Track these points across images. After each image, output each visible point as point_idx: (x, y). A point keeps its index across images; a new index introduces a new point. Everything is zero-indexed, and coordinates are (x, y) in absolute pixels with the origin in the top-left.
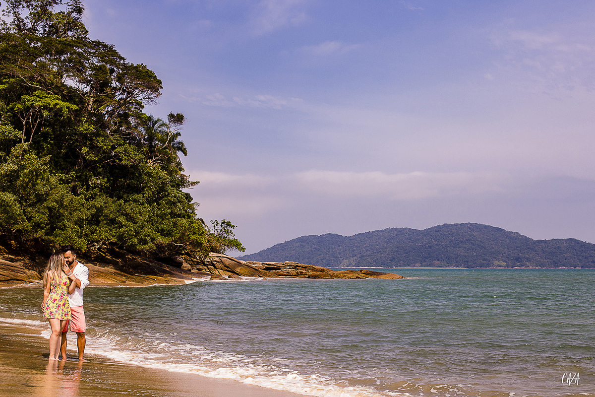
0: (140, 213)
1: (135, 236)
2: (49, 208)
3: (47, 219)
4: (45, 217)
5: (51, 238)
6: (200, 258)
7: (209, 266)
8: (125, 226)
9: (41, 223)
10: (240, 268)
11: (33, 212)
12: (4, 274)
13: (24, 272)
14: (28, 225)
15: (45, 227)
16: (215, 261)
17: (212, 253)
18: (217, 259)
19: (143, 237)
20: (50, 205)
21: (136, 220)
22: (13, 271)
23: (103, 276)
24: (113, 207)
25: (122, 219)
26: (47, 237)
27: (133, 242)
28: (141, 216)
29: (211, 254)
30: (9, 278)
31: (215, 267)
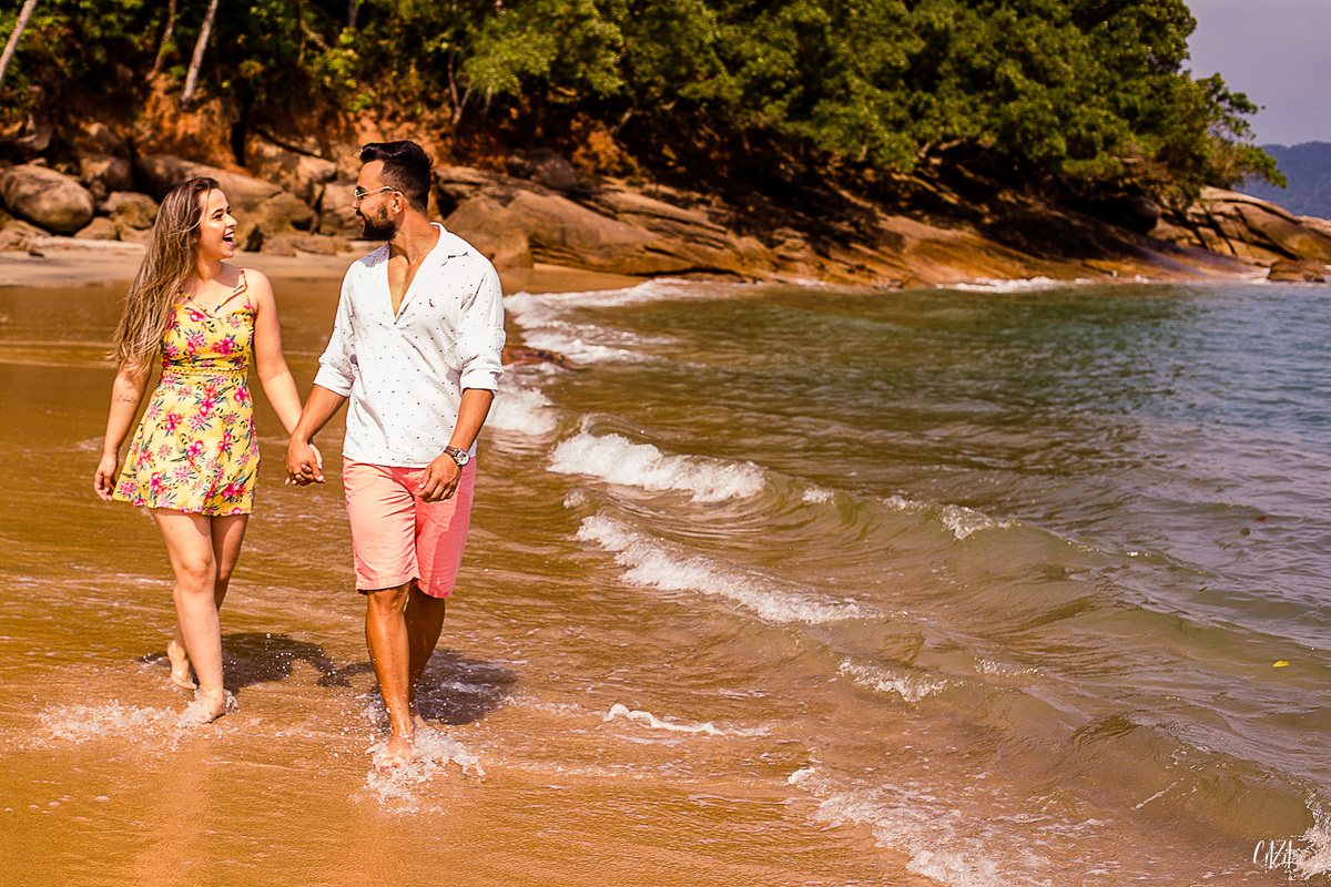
0: (1063, 52)
1: (1058, 129)
2: (797, 26)
3: (791, 63)
4: (787, 59)
5: (806, 129)
6: (1172, 201)
7: (1201, 230)
8: (1024, 92)
9: (775, 77)
10: (1298, 238)
11: (741, 41)
12: (670, 249)
13: (728, 244)
14: (730, 85)
15: (787, 90)
16: (1221, 214)
17: (1210, 189)
18: (1228, 208)
19: (1084, 132)
20: (805, 18)
21: (1055, 77)
22: (690, 238)
23: (960, 260)
24: (984, 31)
25: (1011, 70)
26: (790, 127)
27: (1053, 148)
28: (1066, 61)
29: (1208, 192)
30: (688, 265)
31: (1220, 233)
